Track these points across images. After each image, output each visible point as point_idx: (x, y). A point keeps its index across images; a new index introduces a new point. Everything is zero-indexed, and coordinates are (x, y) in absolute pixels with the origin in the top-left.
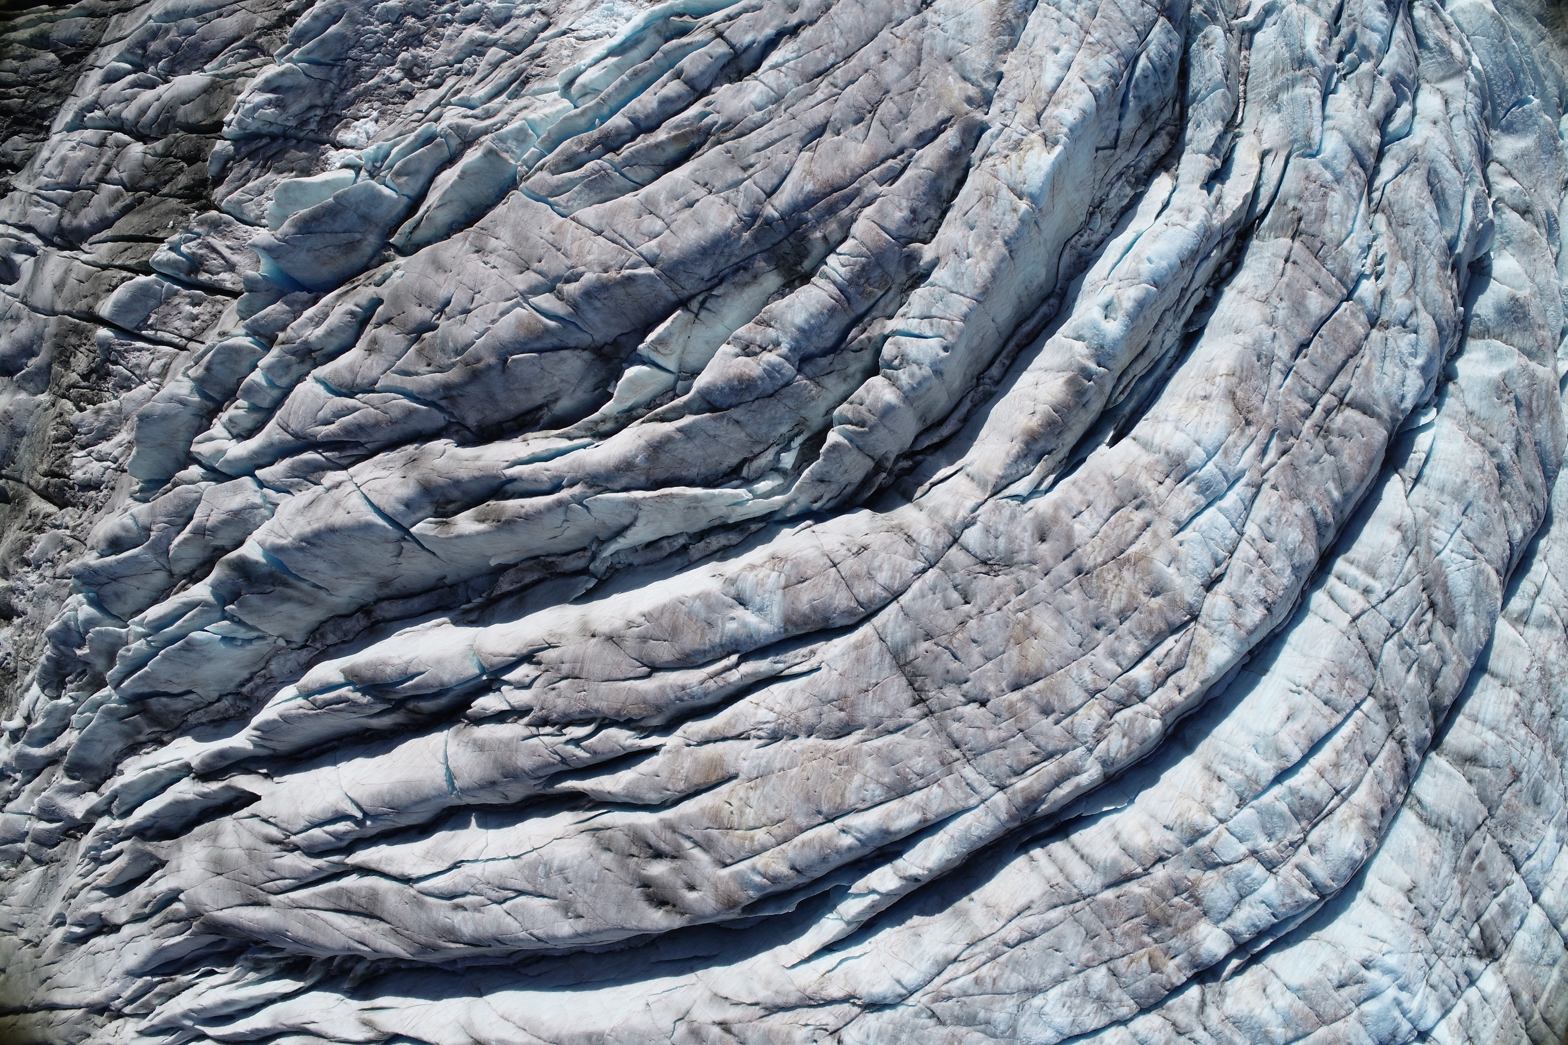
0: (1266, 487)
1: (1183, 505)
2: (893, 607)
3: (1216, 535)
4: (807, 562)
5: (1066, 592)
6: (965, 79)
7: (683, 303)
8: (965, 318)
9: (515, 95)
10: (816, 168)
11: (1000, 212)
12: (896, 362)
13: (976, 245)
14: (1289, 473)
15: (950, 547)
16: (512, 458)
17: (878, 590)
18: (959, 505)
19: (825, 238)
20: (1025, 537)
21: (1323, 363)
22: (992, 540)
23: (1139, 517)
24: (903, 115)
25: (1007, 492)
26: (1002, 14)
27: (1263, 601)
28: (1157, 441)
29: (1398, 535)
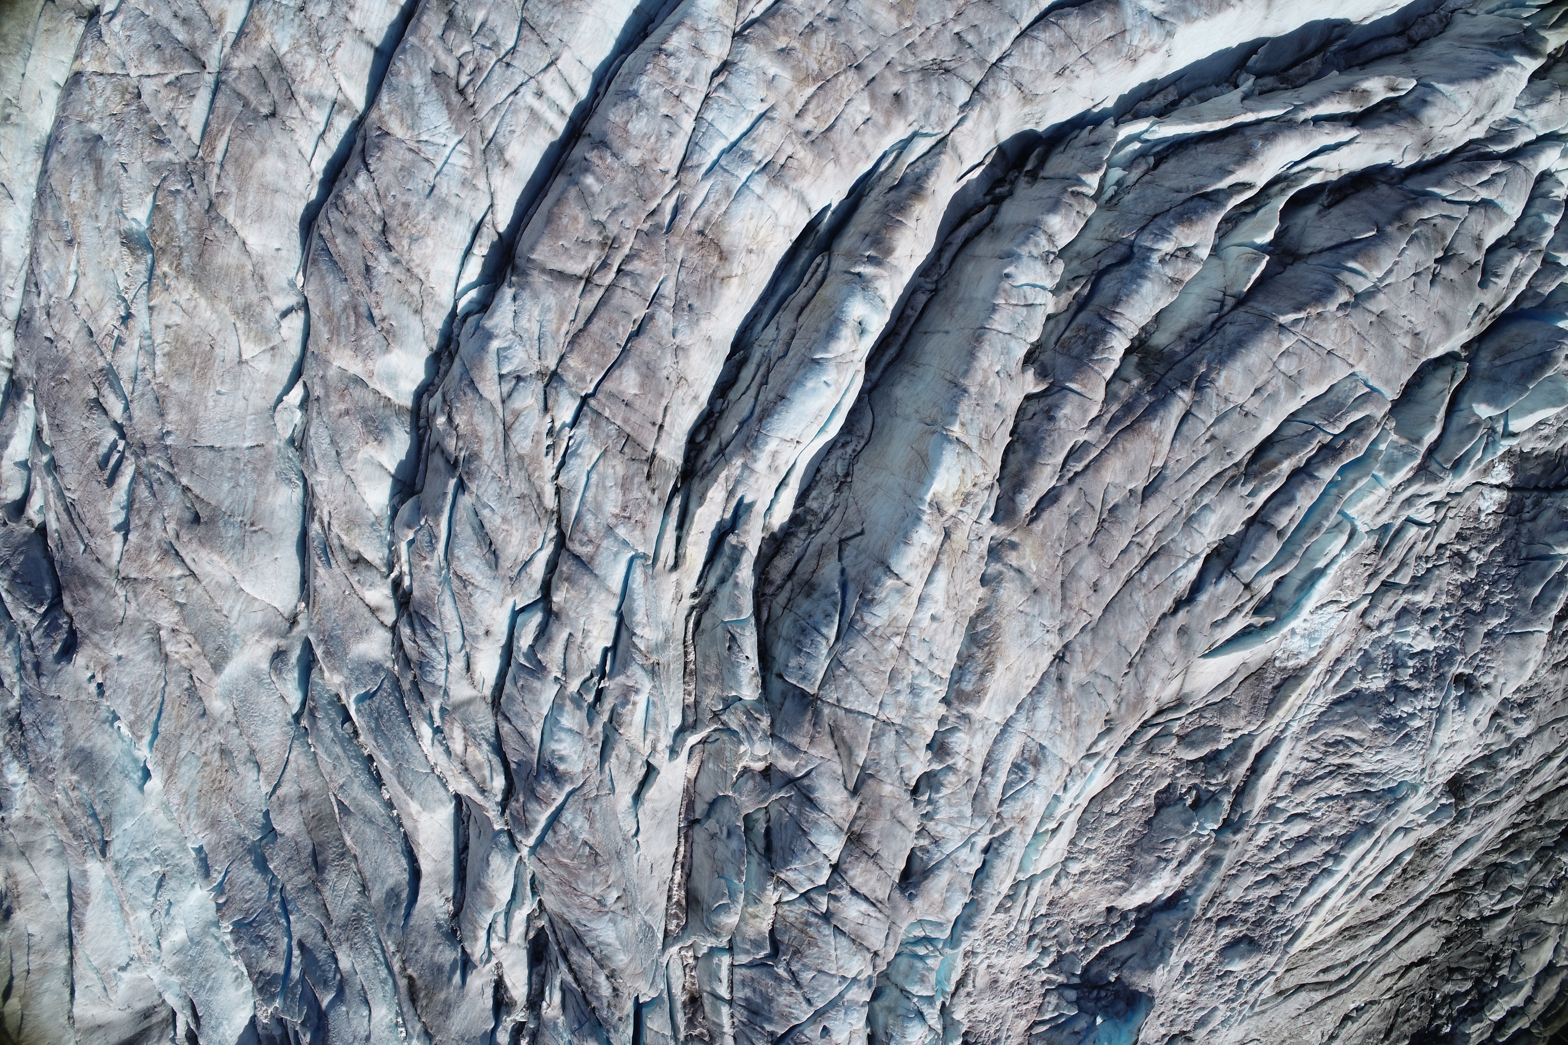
0: (674, 172)
1: (767, 136)
2: (1025, 24)
3: (728, 110)
4: (1109, 56)
5: (868, 47)
6: (1019, 571)
7: (1242, 300)
8: (994, 308)
9: (1385, 527)
10: (1150, 446)
11: (976, 422)
12: (1052, 257)
13: (993, 384)
14: (647, 190)
15: (980, 83)
16: (1353, 146)
17: (1042, 36)
18: (977, 123)
19: (1128, 381)
20: (915, 96)
21: (615, 316)
22: (945, 91)
23: (808, 122)
24: (1073, 521)
25: (932, 141)
26: (990, 653)
27: (669, 55)
28: (795, 202)
29: (508, 156)
